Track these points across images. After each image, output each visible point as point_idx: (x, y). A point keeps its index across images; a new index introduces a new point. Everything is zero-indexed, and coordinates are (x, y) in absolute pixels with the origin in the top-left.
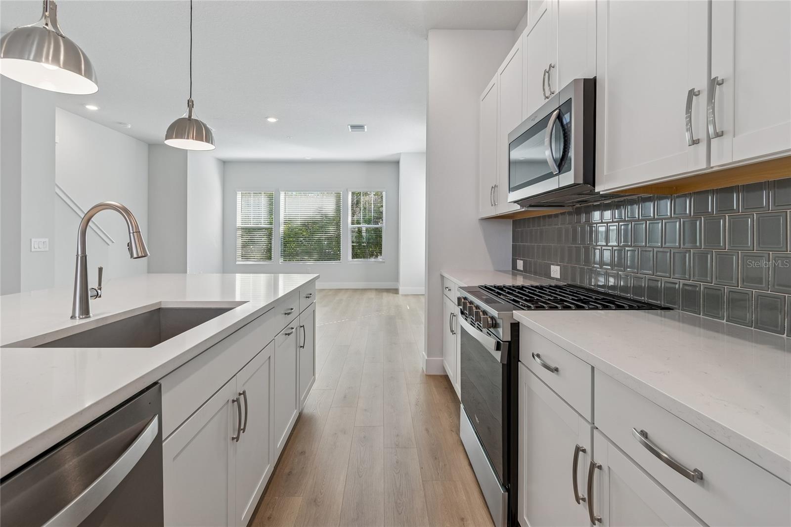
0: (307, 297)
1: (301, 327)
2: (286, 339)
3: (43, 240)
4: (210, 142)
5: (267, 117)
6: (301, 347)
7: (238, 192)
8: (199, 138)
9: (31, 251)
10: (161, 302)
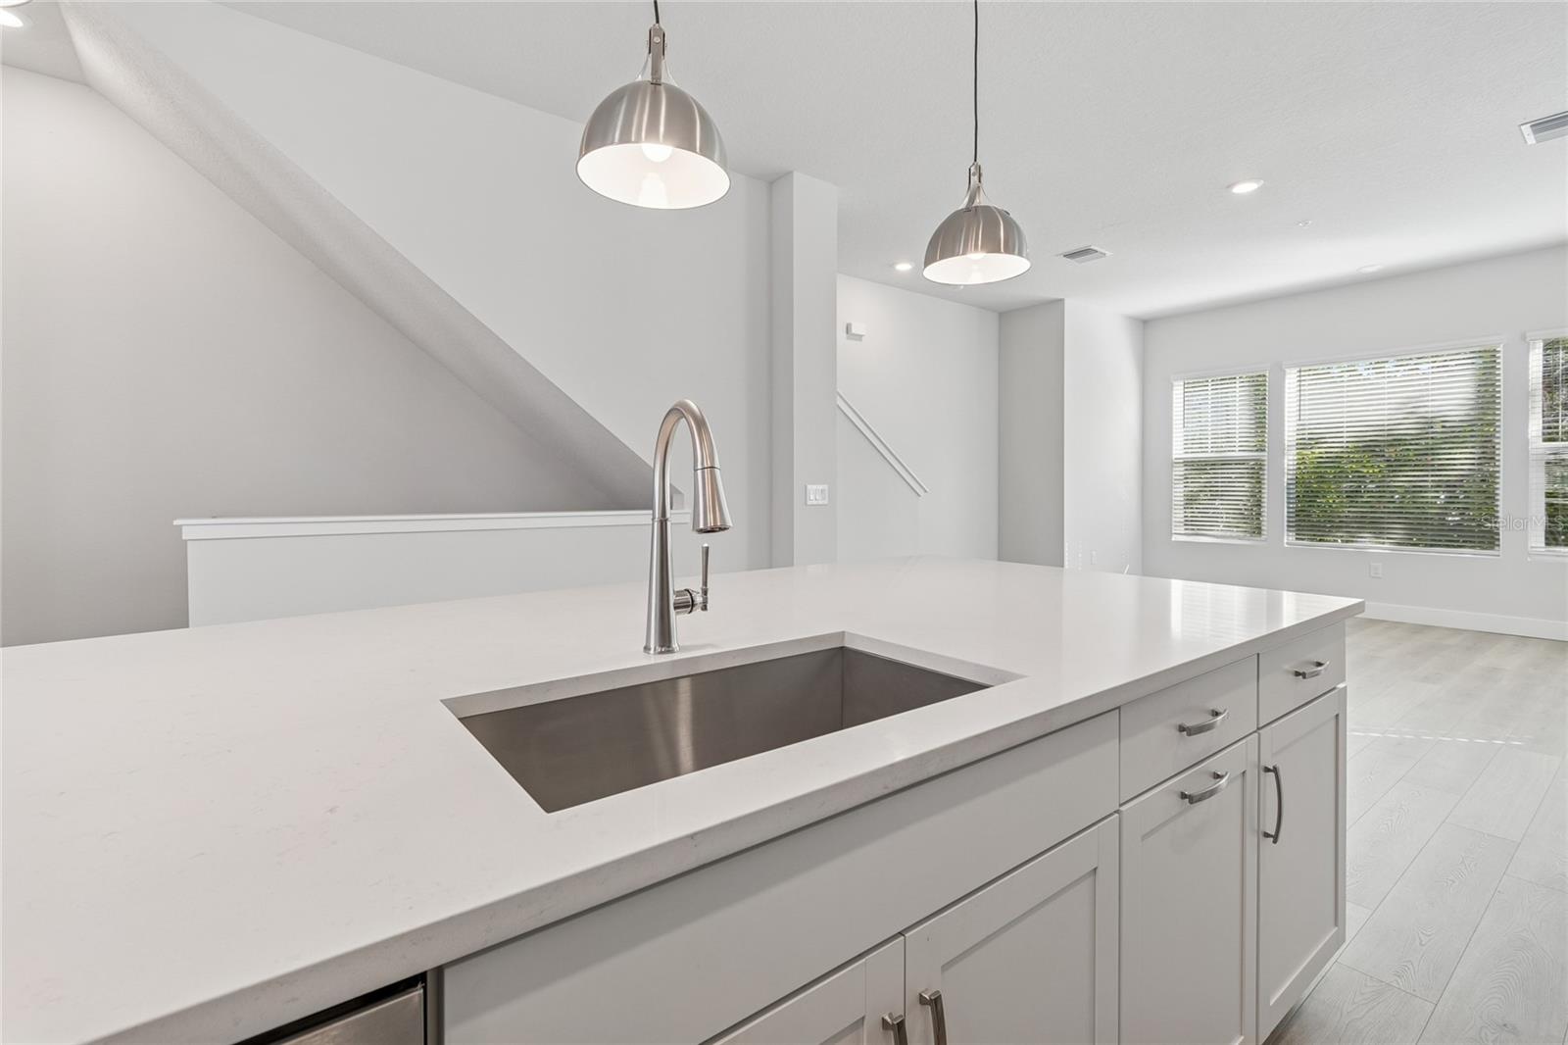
0: (1297, 674)
1: (1267, 770)
2: (1180, 814)
3: (821, 487)
4: (1016, 251)
5: (1230, 186)
6: (1267, 835)
7: (1175, 383)
8: (992, 246)
9: (806, 504)
10: (843, 632)
